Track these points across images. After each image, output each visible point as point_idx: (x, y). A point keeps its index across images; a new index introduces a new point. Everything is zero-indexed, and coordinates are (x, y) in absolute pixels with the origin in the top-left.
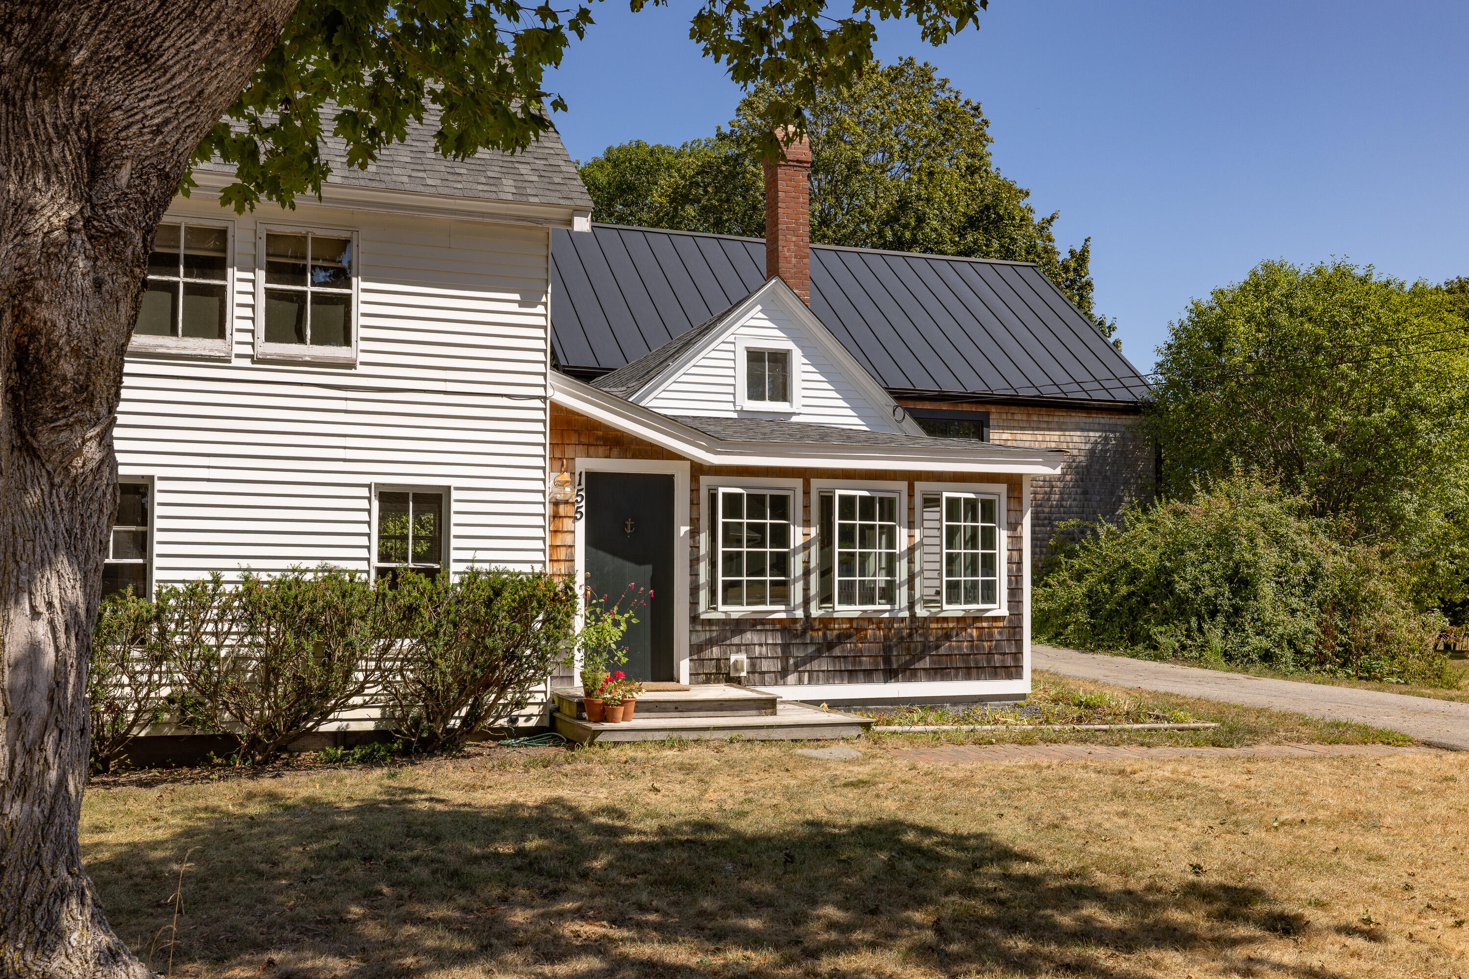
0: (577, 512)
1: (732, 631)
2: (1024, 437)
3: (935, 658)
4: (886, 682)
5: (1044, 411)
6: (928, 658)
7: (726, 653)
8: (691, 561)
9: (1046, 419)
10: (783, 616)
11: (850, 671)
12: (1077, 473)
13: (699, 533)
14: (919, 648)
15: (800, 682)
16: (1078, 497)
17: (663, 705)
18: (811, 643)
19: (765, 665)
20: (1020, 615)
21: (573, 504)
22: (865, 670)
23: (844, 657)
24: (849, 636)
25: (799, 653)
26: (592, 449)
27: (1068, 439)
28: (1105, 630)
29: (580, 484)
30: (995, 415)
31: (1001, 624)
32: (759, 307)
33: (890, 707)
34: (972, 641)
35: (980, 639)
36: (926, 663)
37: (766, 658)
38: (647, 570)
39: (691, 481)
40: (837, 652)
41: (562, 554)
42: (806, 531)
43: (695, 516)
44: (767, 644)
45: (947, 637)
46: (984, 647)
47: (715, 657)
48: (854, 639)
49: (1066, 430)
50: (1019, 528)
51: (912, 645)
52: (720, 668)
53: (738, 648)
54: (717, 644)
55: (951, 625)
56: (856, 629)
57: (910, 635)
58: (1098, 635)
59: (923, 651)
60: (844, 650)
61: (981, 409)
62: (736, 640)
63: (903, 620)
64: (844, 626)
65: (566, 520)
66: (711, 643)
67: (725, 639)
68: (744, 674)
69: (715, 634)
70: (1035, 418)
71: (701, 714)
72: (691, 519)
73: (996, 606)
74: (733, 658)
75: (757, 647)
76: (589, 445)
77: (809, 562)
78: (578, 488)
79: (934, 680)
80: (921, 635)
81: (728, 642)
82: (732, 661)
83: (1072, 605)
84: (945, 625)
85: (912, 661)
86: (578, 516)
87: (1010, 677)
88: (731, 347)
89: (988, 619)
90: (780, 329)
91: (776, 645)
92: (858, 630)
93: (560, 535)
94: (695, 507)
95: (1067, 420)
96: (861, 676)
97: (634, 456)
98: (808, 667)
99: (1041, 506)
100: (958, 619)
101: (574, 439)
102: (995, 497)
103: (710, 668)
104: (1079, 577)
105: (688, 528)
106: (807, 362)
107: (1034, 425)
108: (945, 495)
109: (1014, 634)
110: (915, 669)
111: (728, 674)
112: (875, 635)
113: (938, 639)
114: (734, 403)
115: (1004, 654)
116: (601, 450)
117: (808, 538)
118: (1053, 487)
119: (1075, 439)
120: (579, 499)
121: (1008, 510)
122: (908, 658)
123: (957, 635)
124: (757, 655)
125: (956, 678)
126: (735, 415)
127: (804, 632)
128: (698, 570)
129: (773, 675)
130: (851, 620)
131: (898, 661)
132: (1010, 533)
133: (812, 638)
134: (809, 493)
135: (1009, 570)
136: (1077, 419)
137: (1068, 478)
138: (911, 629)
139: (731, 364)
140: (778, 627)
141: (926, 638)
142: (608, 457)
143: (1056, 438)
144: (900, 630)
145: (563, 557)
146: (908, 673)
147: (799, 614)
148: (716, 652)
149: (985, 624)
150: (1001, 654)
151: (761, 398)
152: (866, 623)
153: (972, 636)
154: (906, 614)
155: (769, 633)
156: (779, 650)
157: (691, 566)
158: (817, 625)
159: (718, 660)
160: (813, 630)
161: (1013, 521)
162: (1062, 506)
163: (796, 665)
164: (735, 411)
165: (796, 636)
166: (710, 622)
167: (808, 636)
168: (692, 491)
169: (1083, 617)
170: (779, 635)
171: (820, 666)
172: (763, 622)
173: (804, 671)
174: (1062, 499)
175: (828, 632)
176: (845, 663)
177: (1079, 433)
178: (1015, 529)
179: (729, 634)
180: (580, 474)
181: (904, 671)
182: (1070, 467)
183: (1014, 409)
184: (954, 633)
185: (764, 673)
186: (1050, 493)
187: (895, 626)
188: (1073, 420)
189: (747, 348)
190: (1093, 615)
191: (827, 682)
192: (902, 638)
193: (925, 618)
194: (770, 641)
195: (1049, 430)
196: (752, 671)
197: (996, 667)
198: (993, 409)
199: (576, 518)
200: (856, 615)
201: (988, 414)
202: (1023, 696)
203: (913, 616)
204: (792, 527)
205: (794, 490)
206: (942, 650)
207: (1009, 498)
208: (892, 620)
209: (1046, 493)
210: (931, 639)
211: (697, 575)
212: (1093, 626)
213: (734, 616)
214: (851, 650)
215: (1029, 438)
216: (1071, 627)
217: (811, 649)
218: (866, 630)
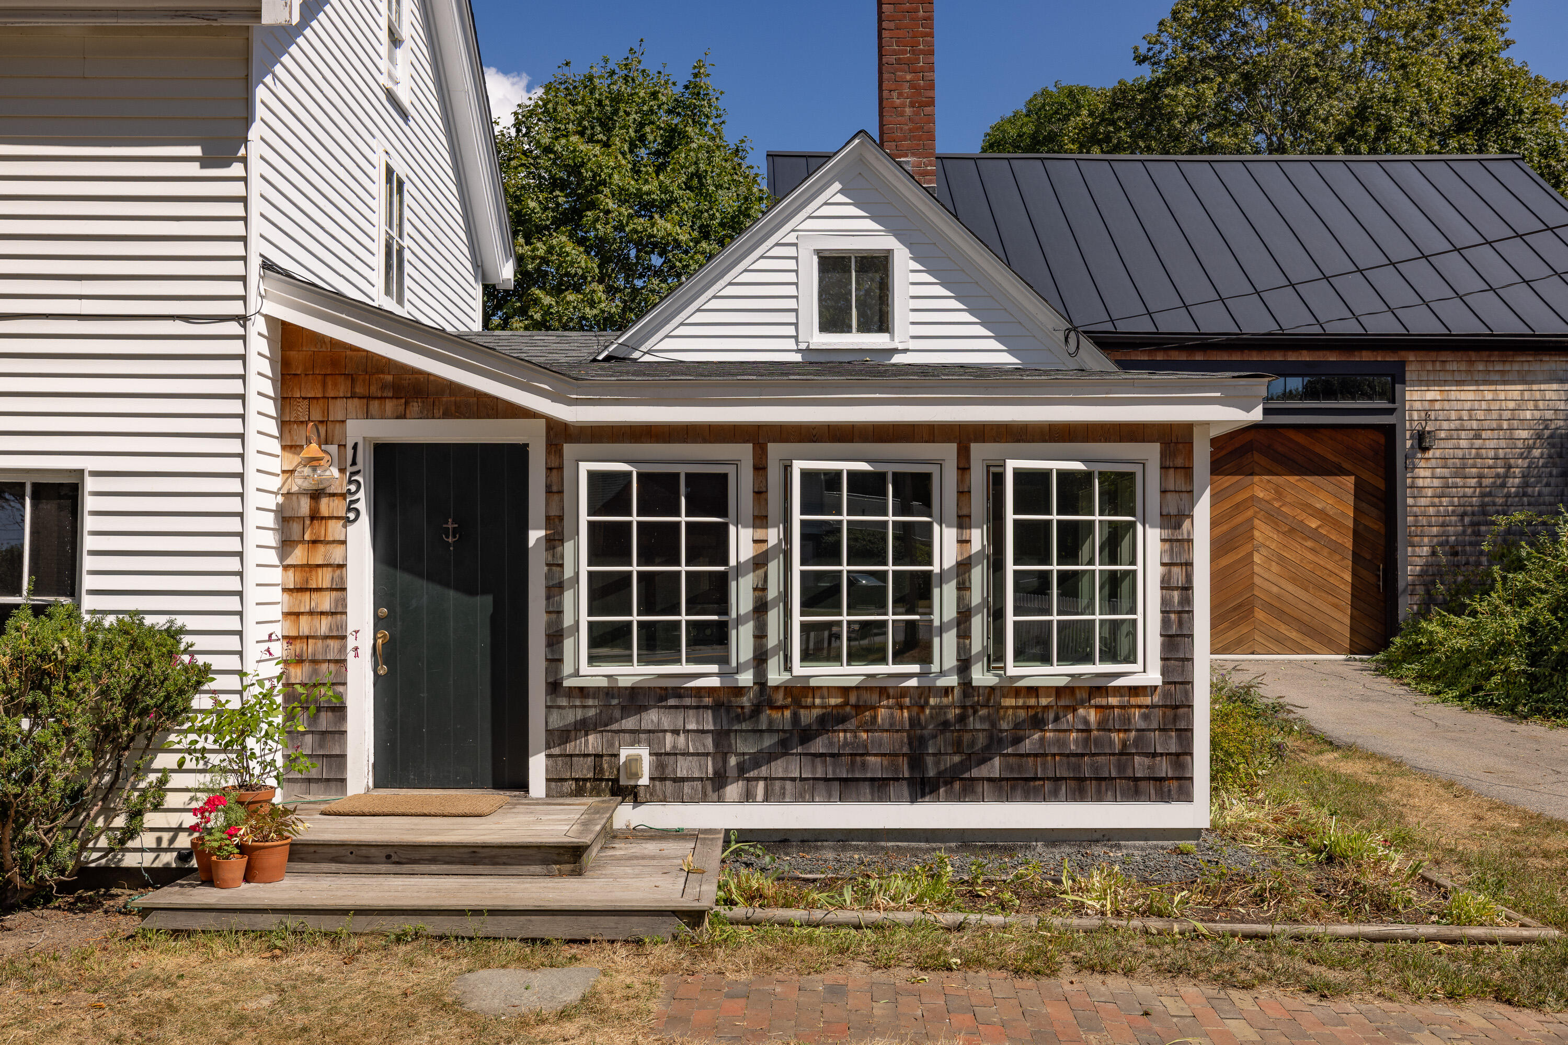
0: (349, 510)
1: (623, 708)
2: (1463, 396)
3: (1012, 760)
4: (913, 800)
5: (1495, 356)
6: (997, 760)
7: (611, 745)
8: (548, 588)
9: (1499, 367)
10: (715, 682)
11: (846, 780)
12: (1553, 446)
13: (562, 541)
14: (981, 740)
15: (748, 797)
16: (1553, 481)
17: (364, 851)
18: (770, 731)
19: (683, 768)
20: (1188, 684)
21: (343, 496)
22: (872, 780)
23: (832, 755)
24: (843, 719)
25: (746, 746)
26: (375, 405)
27: (1538, 395)
28: (1552, 685)
29: (354, 463)
30: (1413, 364)
31: (1147, 701)
32: (837, 186)
33: (923, 845)
34: (1088, 731)
35: (1103, 726)
36: (995, 767)
37: (686, 754)
38: (483, 604)
39: (548, 452)
40: (819, 745)
41: (324, 578)
42: (760, 534)
43: (554, 512)
44: (687, 732)
45: (1037, 722)
46: (1111, 742)
47: (591, 750)
48: (852, 724)
49: (1533, 383)
50: (1186, 524)
51: (967, 737)
52: (602, 770)
53: (636, 735)
54: (595, 730)
55: (1044, 701)
56: (857, 707)
57: (962, 718)
58: (1540, 692)
59: (987, 747)
60: (831, 744)
61: (1391, 357)
62: (629, 723)
63: (947, 691)
64: (833, 701)
65: (332, 524)
66: (584, 727)
67: (612, 720)
68: (644, 781)
69: (591, 713)
70: (1481, 367)
71: (434, 868)
72: (548, 518)
73: (1138, 667)
74: (625, 753)
75: (669, 736)
76: (369, 398)
77: (764, 589)
78: (350, 470)
79: (1008, 799)
80: (982, 719)
81: (615, 727)
82: (622, 759)
83: (1502, 643)
84: (1032, 702)
85: (966, 765)
86: (352, 516)
87: (1164, 797)
88: (791, 251)
89: (1119, 691)
90: (873, 218)
91: (703, 732)
92: (859, 708)
93: (322, 548)
94: (556, 497)
95: (1536, 367)
96: (866, 788)
97: (447, 414)
98: (764, 771)
99: (1490, 494)
100: (1059, 691)
101: (343, 388)
102: (1137, 469)
103: (584, 769)
104: (1521, 599)
105: (542, 533)
106: (919, 267)
107: (1480, 377)
108: (1011, 465)
109: (1175, 718)
110: (972, 779)
111: (616, 780)
112: (892, 716)
113: (1017, 726)
114: (796, 338)
115: (1154, 755)
116: (389, 405)
117: (763, 547)
118: (1510, 467)
119: (1548, 395)
120: (353, 488)
121: (1164, 492)
122: (957, 759)
123: (1057, 719)
124: (668, 748)
125: (1054, 796)
126: (798, 358)
127: (757, 710)
128: (561, 603)
129: (699, 784)
130: (845, 691)
131: (937, 763)
132: (1166, 534)
133: (771, 721)
134: (764, 468)
135: (1164, 602)
136: (1553, 366)
137: (1536, 453)
138: (964, 707)
139: (792, 277)
140: (707, 701)
141: (993, 724)
142: (403, 416)
143: (1516, 395)
144: (941, 708)
145: (326, 584)
146: (957, 785)
147: (746, 679)
148: (593, 742)
149: (1113, 701)
150: (1147, 755)
151: (844, 328)
152: (875, 697)
153: (1086, 721)
154: (952, 680)
155: (691, 712)
156: (709, 741)
157: (548, 598)
158: (780, 699)
159: (598, 756)
160: (773, 707)
161: (1173, 511)
162: (1525, 494)
163: (742, 769)
164: (798, 351)
165: (739, 718)
166: (583, 692)
167: (764, 718)
168: (549, 469)
169: (1516, 663)
170: (709, 715)
171: (786, 770)
172: (678, 692)
173: (757, 779)
174: (1526, 484)
175: (802, 712)
176: (835, 766)
177: (1555, 386)
178: (1178, 526)
179: (617, 713)
180: (355, 447)
181: (949, 782)
182: (1539, 437)
183: (1445, 356)
184: (1051, 716)
185: (683, 780)
186: (1506, 476)
187: (932, 701)
188: (1546, 367)
189: (818, 252)
190: (1534, 660)
191: (800, 798)
192: (946, 724)
193: (992, 689)
194: (692, 726)
195: (1505, 383)
196: (659, 777)
197: (1136, 779)
198: (1411, 356)
199: (348, 521)
200: (853, 682)
201: (1402, 364)
202: (1194, 834)
203: (966, 685)
204: (732, 529)
205: (736, 463)
206: (1027, 746)
207: (1163, 468)
208: (924, 692)
209: (1498, 476)
210: (1004, 725)
211: (560, 612)
212: (1532, 677)
213: (624, 682)
214: (846, 743)
215: (1471, 396)
216: (1496, 679)
217: (768, 741)
218: (874, 708)
